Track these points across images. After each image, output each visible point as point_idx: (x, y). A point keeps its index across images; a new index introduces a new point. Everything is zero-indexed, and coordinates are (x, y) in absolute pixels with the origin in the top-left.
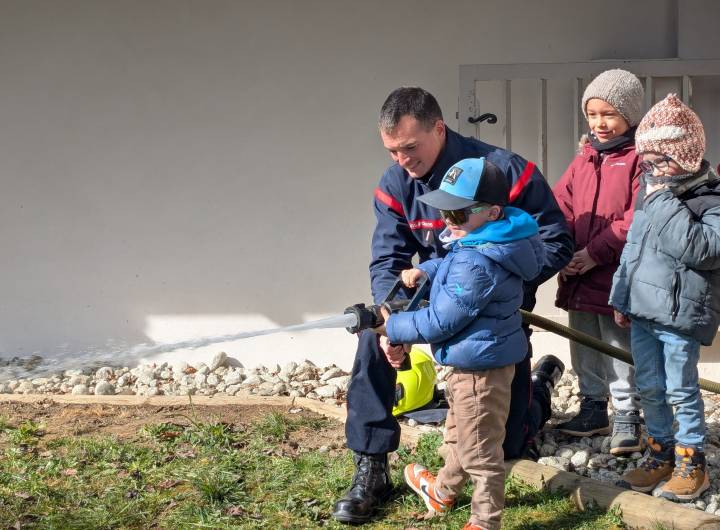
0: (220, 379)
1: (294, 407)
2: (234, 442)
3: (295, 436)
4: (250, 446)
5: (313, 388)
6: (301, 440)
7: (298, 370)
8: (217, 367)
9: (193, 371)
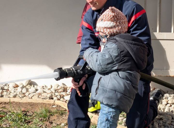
0: (27, 90)
1: (54, 105)
2: (27, 120)
3: (52, 118)
4: (33, 122)
5: (63, 96)
6: (54, 120)
7: (59, 88)
8: (27, 85)
9: (17, 86)
